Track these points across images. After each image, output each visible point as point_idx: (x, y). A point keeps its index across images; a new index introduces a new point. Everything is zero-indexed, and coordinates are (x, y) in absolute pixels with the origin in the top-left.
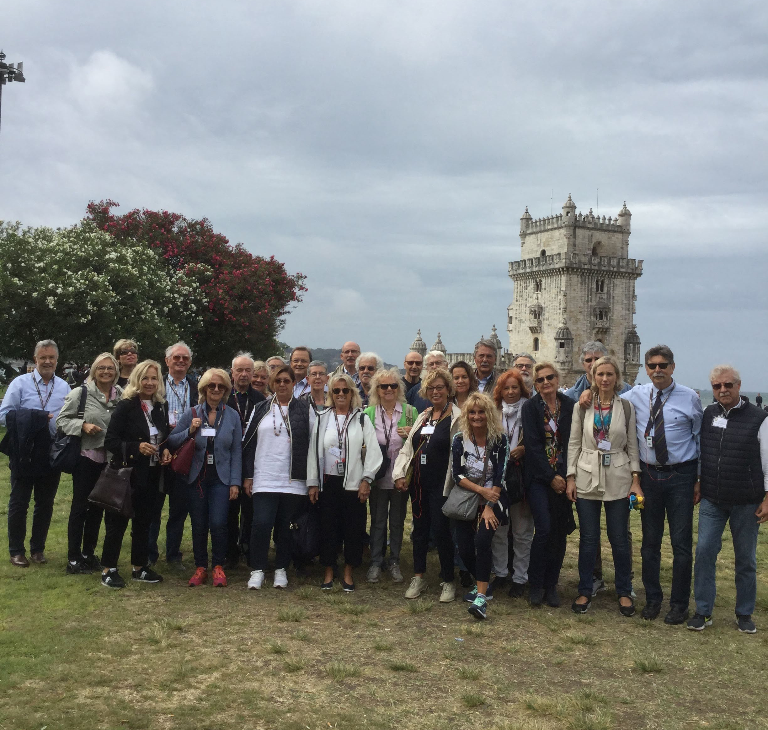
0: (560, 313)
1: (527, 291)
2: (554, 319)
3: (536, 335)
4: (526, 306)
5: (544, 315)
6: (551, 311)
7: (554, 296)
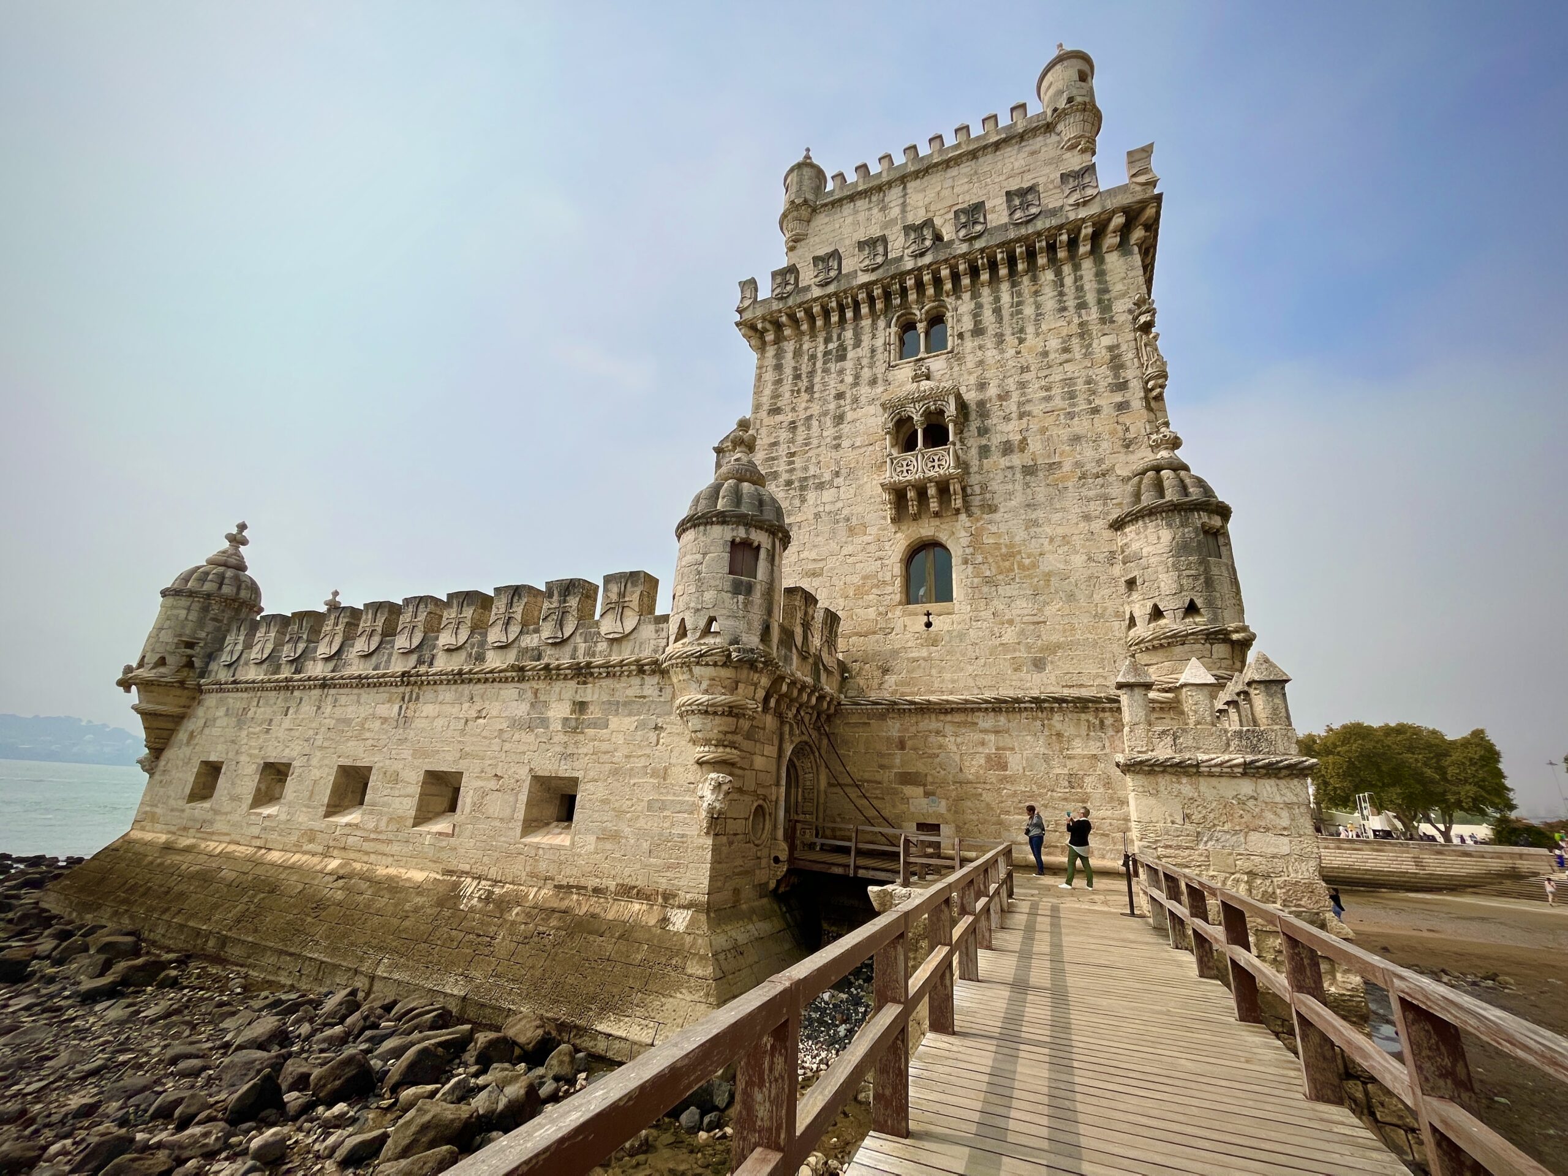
0: (1122, 407)
1: (849, 364)
2: (1076, 439)
3: (927, 529)
4: (839, 419)
5: (983, 431)
6: (1037, 409)
7: (1054, 344)
